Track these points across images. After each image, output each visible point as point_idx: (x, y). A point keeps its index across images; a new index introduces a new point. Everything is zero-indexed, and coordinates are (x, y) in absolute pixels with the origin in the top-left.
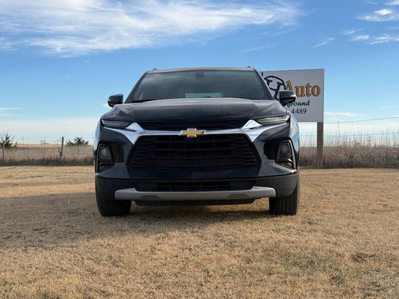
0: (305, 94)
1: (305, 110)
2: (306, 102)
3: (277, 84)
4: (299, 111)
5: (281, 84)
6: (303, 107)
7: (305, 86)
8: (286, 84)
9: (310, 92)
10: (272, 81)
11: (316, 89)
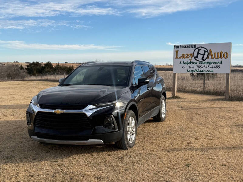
0: (220, 57)
1: (219, 66)
2: (220, 61)
3: (204, 51)
4: (216, 67)
5: (206, 51)
6: (218, 65)
7: (219, 52)
8: (209, 51)
9: (223, 56)
10: (201, 50)
11: (226, 54)
